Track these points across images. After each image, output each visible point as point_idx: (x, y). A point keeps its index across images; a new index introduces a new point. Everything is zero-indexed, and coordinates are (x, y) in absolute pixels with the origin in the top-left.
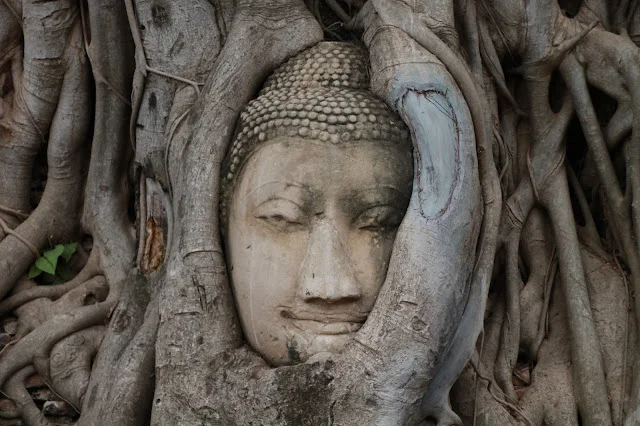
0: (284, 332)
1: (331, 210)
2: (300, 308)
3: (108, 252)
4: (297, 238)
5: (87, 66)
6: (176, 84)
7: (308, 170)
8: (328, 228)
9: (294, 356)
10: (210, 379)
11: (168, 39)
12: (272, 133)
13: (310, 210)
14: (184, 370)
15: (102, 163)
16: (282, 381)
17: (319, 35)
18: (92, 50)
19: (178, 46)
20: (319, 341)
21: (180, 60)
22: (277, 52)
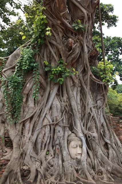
0: (76, 157)
1: (78, 146)
2: (77, 154)
3: (51, 152)
4: (76, 149)
5: (50, 136)
6: (61, 137)
7: (76, 143)
8: (78, 148)
9: (77, 158)
10: (71, 161)
11: (60, 133)
12: (72, 140)
13: (77, 146)
14: (68, 160)
15: (51, 144)
16: (76, 160)
17: (71, 133)
18: (51, 135)
19: (61, 134)
20: (79, 157)
21: (61, 135)
22: (69, 134)
